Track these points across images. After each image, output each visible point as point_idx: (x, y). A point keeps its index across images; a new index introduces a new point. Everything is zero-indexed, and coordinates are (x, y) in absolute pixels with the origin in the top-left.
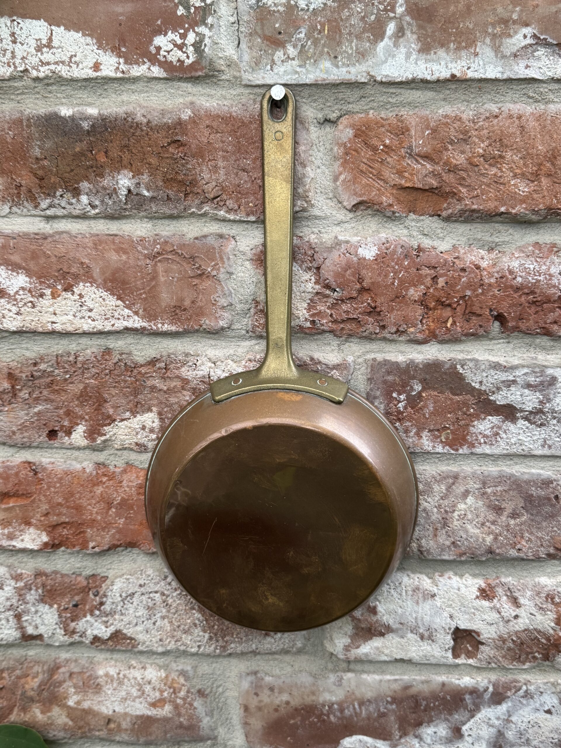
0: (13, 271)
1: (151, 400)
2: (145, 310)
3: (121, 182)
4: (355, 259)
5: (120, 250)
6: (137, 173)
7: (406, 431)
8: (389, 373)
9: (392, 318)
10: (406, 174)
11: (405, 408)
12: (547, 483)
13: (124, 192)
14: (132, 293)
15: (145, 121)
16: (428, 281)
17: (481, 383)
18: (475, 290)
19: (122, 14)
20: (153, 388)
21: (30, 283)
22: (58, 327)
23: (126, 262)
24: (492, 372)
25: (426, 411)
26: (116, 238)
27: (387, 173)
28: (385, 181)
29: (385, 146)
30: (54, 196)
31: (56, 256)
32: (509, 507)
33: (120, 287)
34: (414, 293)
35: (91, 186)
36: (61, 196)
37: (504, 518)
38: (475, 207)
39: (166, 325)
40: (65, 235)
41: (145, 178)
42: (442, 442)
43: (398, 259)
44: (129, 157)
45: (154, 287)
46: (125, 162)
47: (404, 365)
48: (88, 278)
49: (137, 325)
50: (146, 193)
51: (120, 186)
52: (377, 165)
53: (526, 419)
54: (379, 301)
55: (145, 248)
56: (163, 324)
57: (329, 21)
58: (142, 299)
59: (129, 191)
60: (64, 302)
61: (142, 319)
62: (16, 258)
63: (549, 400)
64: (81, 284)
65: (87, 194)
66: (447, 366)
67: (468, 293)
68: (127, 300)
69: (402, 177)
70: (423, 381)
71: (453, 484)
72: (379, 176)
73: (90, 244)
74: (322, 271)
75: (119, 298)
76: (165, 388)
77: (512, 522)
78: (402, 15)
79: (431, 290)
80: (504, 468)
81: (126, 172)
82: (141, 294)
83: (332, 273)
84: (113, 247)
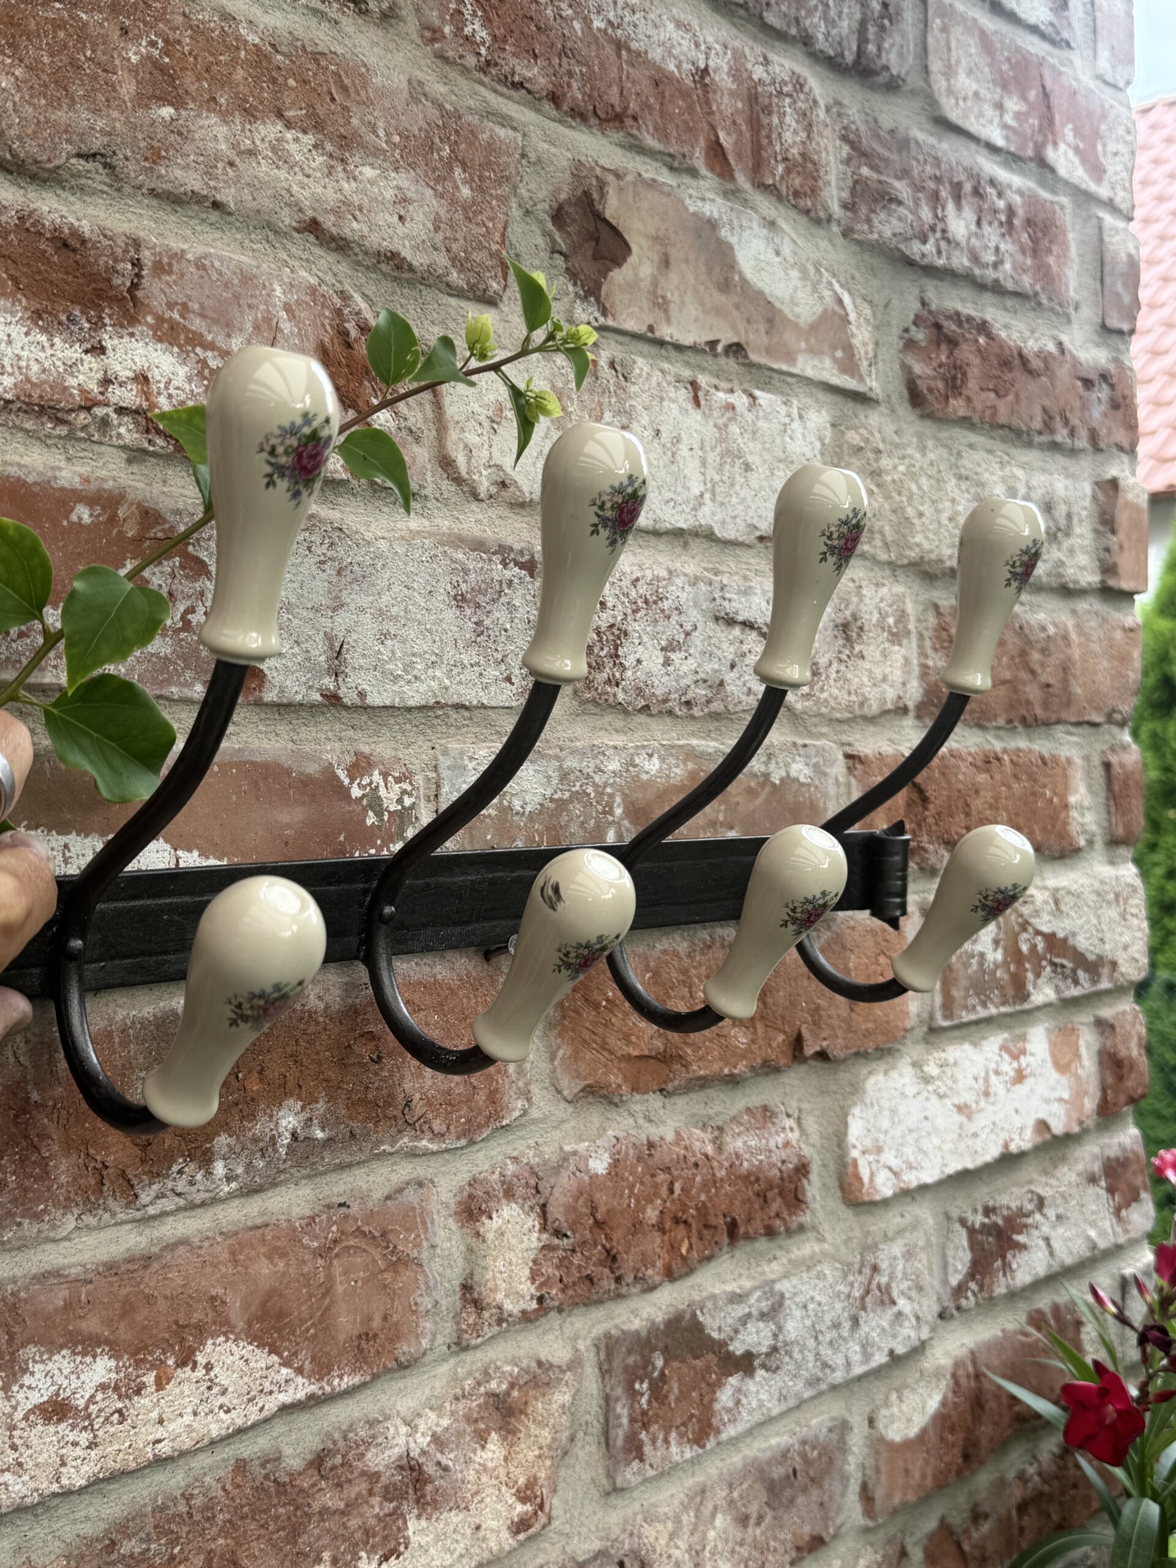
0: (84, 1354)
1: (319, 1538)
2: (313, 1359)
3: (284, 1123)
4: (586, 1178)
5: (275, 1253)
6: (309, 1101)
7: (654, 1441)
8: (629, 1352)
9: (629, 1261)
10: (634, 1039)
11: (649, 1402)
12: (785, 1454)
13: (286, 1140)
14: (294, 1334)
15: (322, 1005)
16: (664, 1191)
17: (720, 1329)
18: (708, 1192)
19: (287, 826)
20: (324, 1512)
21: (118, 1370)
22: (165, 1449)
23: (284, 1274)
24: (729, 1308)
25: (672, 1397)
26: (267, 1231)
27: (613, 1041)
28: (611, 1052)
29: (608, 1000)
30: (167, 1176)
31: (166, 1297)
32: (753, 1509)
33: (274, 1327)
34: (651, 1214)
35: (232, 1141)
36: (180, 1172)
37: (750, 1530)
38: (702, 1073)
39: (346, 1378)
40: (181, 1249)
41: (321, 1106)
42: (689, 1440)
43: (632, 1166)
44: (297, 1074)
45: (328, 1308)
46: (291, 1084)
47: (644, 1334)
48: (222, 1325)
49: (301, 1395)
50: (320, 1135)
51: (281, 1130)
52: (600, 1030)
53: (764, 1366)
54: (615, 1236)
55: (316, 1237)
56: (341, 1377)
57: (547, 828)
58: (307, 1339)
59: (294, 1136)
60: (177, 1391)
61: (309, 1378)
62: (92, 1324)
63: (780, 1328)
64: (210, 1342)
65: (224, 1159)
66: (688, 1316)
67: (703, 1197)
68: (286, 1349)
69: (629, 1043)
70: (665, 1351)
71: (701, 1503)
72: (604, 1046)
73: (225, 1256)
74: (550, 1209)
75: (274, 1350)
76: (342, 1505)
77: (758, 1532)
78: (621, 819)
79: (668, 1204)
80: (746, 1452)
81: (290, 1102)
82: (308, 1330)
83: (561, 1209)
84: (263, 1250)
